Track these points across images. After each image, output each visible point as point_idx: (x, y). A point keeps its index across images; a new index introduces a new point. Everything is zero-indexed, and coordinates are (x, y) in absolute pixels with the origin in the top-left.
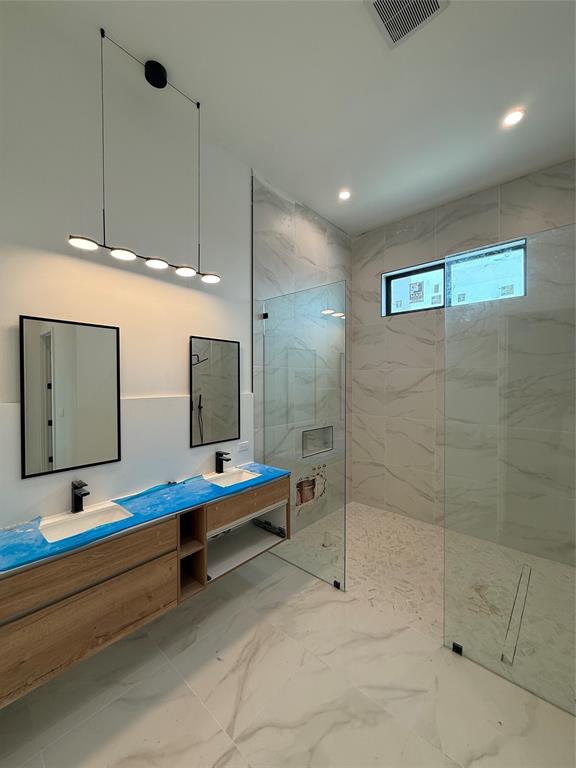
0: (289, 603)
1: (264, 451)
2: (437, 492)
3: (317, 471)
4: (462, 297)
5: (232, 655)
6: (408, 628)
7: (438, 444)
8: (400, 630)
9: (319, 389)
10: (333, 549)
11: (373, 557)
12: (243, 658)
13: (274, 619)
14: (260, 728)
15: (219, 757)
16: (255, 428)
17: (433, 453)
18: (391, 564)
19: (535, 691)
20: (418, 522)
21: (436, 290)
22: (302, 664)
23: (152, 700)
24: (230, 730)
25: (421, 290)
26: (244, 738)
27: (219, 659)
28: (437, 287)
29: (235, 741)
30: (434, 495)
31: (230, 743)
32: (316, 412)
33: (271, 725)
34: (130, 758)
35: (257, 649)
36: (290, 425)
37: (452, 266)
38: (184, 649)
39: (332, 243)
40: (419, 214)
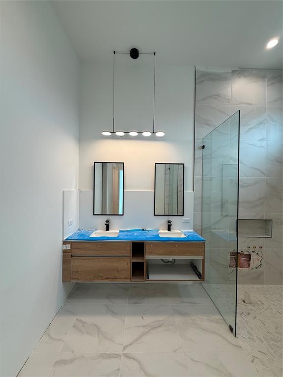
0: (193, 317)
5: (149, 320)
12: (152, 325)
13: (178, 319)
14: (134, 359)
15: (114, 352)
22: (175, 351)
23: (114, 313)
24: (125, 347)
26: (126, 356)
27: (142, 317)
29: (123, 354)
31: (121, 352)
33: (139, 363)
34: (96, 326)
35: (160, 326)
38: (134, 304)
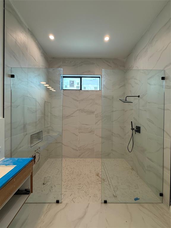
1: (11, 150)
2: (79, 148)
3: (36, 152)
4: (85, 88)
6: (89, 204)
7: (79, 133)
8: (88, 207)
9: (37, 116)
10: (49, 183)
11: (65, 179)
16: (5, 138)
17: (77, 135)
18: (72, 180)
19: (125, 202)
20: (73, 159)
21: (78, 84)
25: (73, 83)
28: (78, 83)
30: (78, 149)
32: (36, 126)
36: (25, 133)
37: (82, 78)
39: (42, 56)
40: (74, 58)
